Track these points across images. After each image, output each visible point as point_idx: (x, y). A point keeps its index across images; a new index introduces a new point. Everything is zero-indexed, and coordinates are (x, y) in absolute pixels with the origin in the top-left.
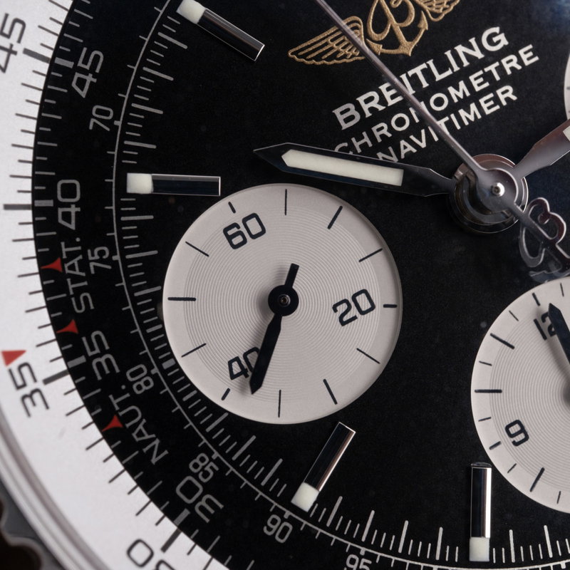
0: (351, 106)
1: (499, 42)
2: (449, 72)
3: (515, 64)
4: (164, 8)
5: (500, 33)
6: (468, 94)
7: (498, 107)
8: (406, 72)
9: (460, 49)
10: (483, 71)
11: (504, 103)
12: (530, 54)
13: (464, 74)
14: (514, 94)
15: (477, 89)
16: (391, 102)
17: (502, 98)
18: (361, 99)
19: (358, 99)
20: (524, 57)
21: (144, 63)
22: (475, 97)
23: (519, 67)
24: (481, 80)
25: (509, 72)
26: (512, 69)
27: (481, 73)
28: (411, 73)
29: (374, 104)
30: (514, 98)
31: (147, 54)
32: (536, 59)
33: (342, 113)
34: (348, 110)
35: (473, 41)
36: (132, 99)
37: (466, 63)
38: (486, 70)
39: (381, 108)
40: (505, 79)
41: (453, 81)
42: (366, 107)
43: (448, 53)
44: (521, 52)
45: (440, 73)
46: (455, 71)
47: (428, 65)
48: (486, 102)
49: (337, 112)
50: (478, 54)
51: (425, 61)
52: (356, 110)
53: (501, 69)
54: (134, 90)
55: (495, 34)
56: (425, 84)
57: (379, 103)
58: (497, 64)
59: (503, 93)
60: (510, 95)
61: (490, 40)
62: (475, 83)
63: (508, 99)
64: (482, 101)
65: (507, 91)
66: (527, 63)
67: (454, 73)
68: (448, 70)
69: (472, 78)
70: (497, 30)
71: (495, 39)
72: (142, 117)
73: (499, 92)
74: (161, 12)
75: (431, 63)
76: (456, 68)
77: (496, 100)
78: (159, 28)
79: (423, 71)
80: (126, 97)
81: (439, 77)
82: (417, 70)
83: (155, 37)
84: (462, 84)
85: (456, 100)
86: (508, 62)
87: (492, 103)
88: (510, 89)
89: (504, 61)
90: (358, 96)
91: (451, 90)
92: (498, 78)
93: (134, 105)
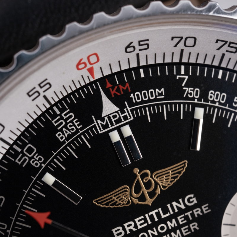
0: (121, 228)
1: (193, 201)
2: (168, 215)
3: (199, 212)
4: (36, 177)
5: (194, 197)
6: (176, 225)
7: (190, 232)
8: (148, 213)
9: (174, 204)
10: (184, 215)
11: (193, 231)
12: (207, 208)
13: (175, 216)
14: (198, 226)
15: (181, 223)
16: (140, 227)
17: (192, 228)
18: (125, 225)
19: (124, 225)
20: (204, 210)
21: (24, 203)
22: (179, 227)
23: (201, 214)
24: (183, 219)
25: (196, 216)
26: (198, 214)
27: (183, 215)
28: (150, 214)
29: (132, 227)
30: (198, 228)
31: (26, 199)
32: (210, 211)
33: (116, 231)
34: (119, 230)
35: (180, 200)
36: (16, 220)
37: (176, 211)
38: (186, 214)
39: (135, 230)
40: (194, 219)
41: (170, 219)
42: (127, 229)
43: (169, 206)
44: (203, 207)
45: (164, 214)
46: (171, 214)
47: (159, 210)
48: (184, 230)
49: (114, 230)
50: (183, 207)
51: (157, 208)
52: (123, 230)
53: (193, 215)
54: (18, 216)
55: (191, 198)
56: (156, 220)
57: (134, 227)
58: (191, 212)
59: (193, 226)
60: (196, 227)
61: (189, 200)
62: (180, 220)
63: (195, 229)
64: (182, 229)
65: (194, 225)
66: (205, 212)
67: (171, 215)
68: (168, 213)
69: (179, 218)
70: (192, 196)
71: (191, 200)
72: (21, 229)
73: (191, 225)
74: (35, 179)
75: (160, 209)
76: (172, 213)
77: (189, 229)
78: (33, 186)
79: (156, 213)
80: (14, 219)
81: (163, 216)
82: (153, 213)
83: (30, 190)
84: (174, 221)
85: (170, 228)
86: (196, 211)
87: (187, 230)
88: (196, 224)
89: (194, 211)
90: (124, 223)
91: (169, 223)
92: (191, 218)
93: (17, 223)
